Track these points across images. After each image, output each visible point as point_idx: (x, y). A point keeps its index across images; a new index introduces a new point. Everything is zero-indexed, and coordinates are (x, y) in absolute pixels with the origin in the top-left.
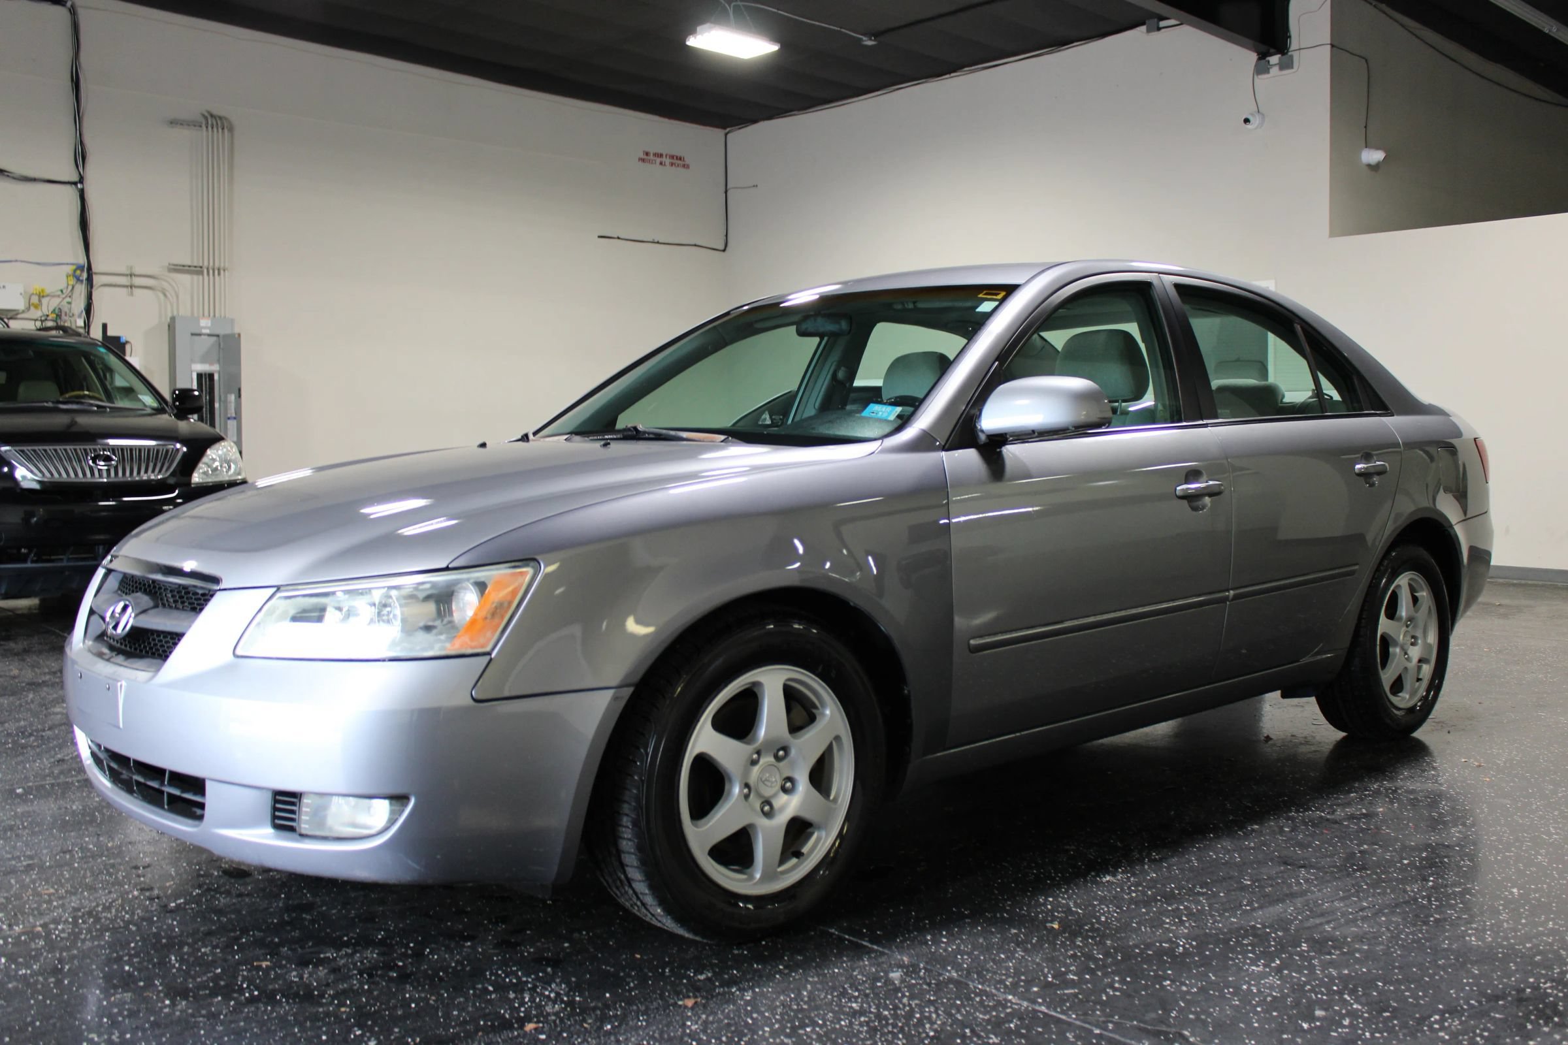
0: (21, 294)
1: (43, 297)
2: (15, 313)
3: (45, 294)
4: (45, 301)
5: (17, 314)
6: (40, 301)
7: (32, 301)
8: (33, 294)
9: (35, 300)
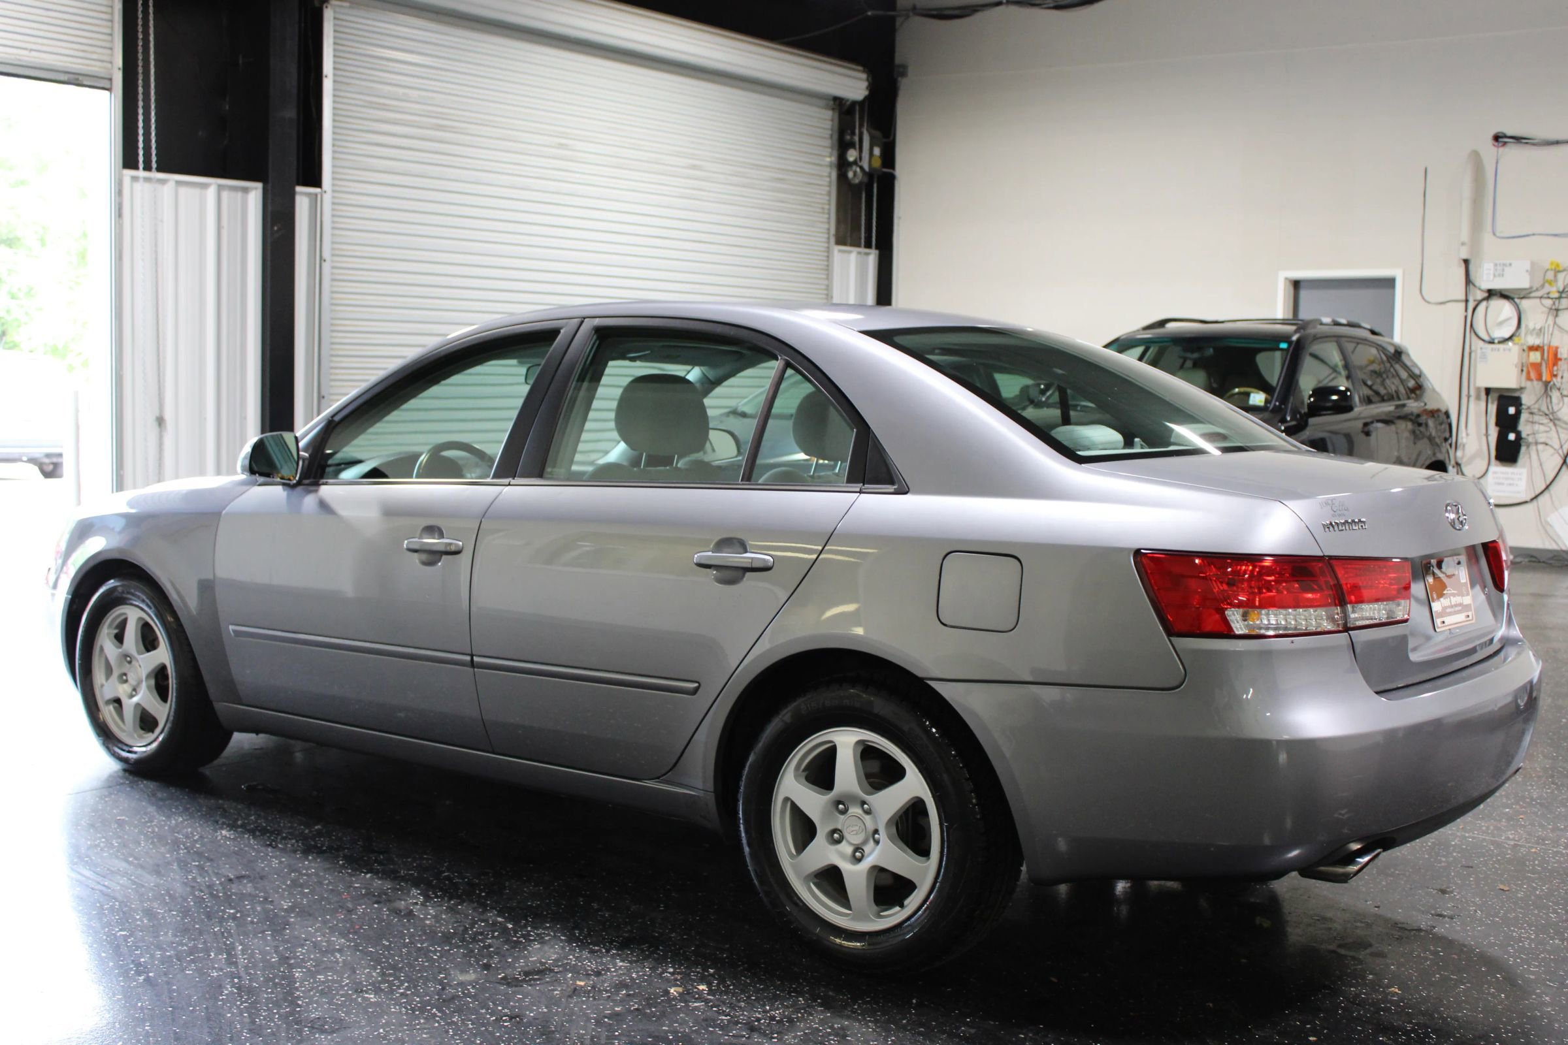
0: (1527, 271)
1: (1559, 271)
2: (1527, 291)
3: (1561, 269)
4: (1561, 276)
5: (1530, 293)
6: (1555, 276)
7: (1547, 278)
8: (1548, 270)
9: (1550, 276)
